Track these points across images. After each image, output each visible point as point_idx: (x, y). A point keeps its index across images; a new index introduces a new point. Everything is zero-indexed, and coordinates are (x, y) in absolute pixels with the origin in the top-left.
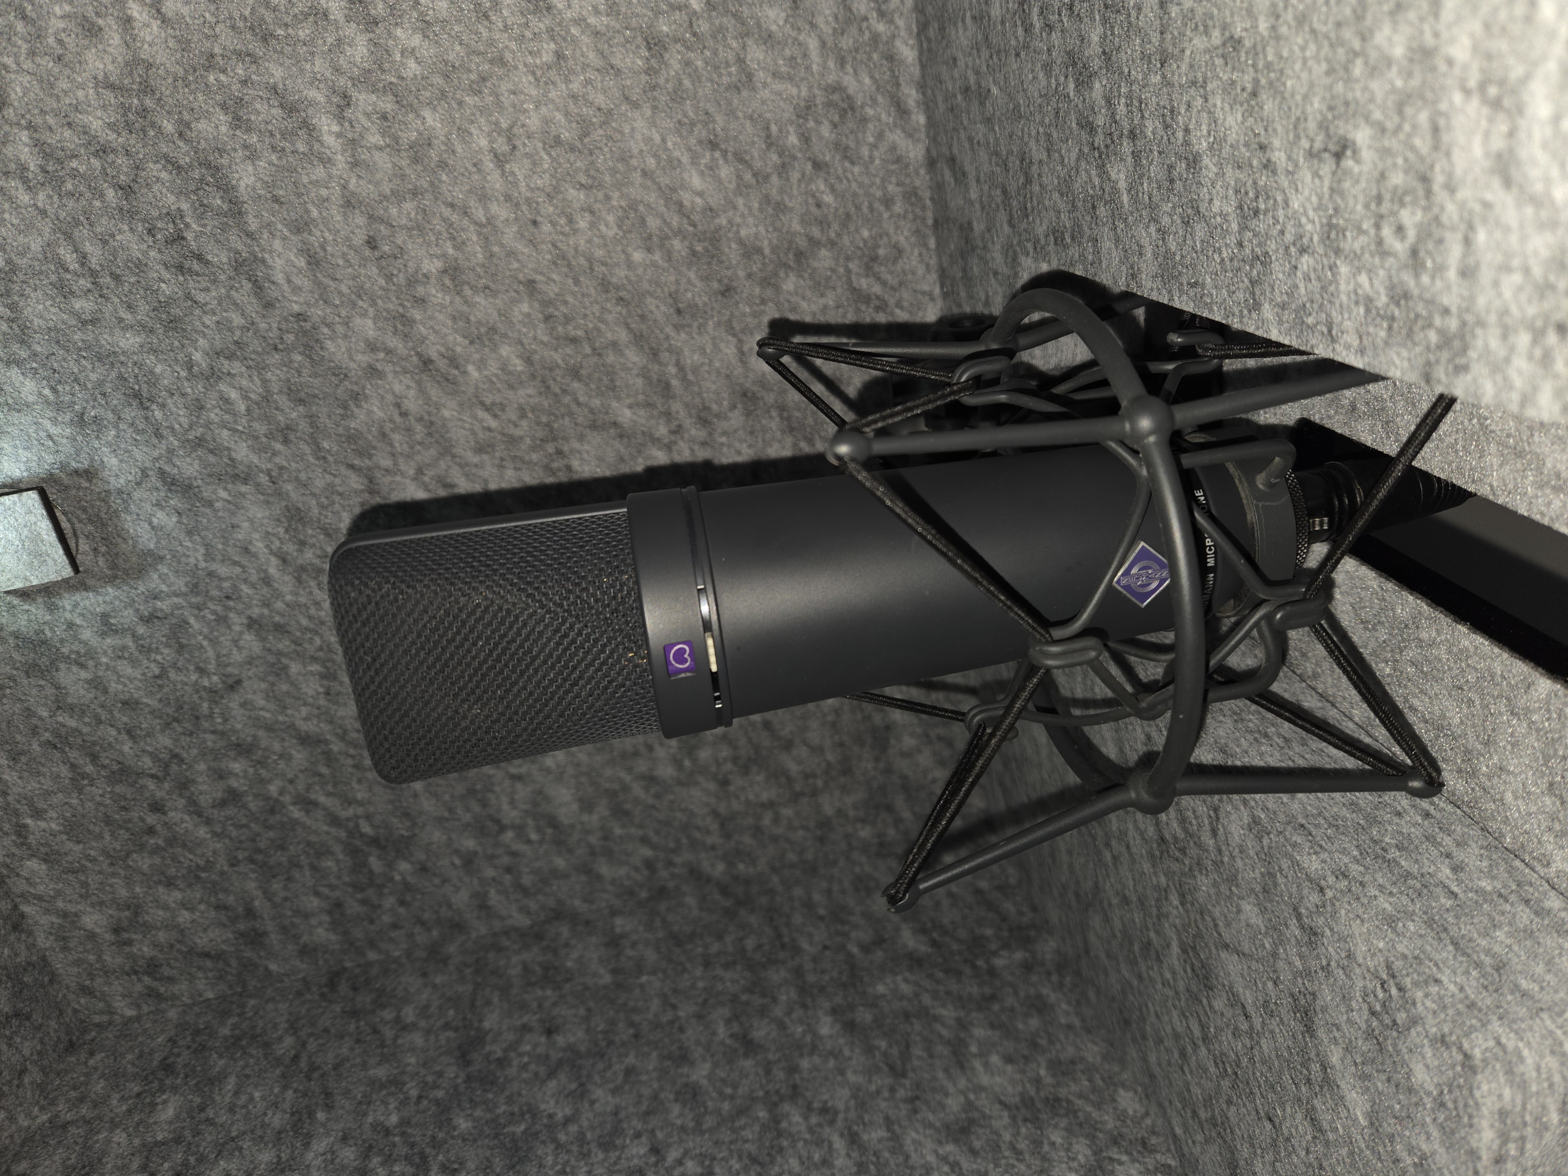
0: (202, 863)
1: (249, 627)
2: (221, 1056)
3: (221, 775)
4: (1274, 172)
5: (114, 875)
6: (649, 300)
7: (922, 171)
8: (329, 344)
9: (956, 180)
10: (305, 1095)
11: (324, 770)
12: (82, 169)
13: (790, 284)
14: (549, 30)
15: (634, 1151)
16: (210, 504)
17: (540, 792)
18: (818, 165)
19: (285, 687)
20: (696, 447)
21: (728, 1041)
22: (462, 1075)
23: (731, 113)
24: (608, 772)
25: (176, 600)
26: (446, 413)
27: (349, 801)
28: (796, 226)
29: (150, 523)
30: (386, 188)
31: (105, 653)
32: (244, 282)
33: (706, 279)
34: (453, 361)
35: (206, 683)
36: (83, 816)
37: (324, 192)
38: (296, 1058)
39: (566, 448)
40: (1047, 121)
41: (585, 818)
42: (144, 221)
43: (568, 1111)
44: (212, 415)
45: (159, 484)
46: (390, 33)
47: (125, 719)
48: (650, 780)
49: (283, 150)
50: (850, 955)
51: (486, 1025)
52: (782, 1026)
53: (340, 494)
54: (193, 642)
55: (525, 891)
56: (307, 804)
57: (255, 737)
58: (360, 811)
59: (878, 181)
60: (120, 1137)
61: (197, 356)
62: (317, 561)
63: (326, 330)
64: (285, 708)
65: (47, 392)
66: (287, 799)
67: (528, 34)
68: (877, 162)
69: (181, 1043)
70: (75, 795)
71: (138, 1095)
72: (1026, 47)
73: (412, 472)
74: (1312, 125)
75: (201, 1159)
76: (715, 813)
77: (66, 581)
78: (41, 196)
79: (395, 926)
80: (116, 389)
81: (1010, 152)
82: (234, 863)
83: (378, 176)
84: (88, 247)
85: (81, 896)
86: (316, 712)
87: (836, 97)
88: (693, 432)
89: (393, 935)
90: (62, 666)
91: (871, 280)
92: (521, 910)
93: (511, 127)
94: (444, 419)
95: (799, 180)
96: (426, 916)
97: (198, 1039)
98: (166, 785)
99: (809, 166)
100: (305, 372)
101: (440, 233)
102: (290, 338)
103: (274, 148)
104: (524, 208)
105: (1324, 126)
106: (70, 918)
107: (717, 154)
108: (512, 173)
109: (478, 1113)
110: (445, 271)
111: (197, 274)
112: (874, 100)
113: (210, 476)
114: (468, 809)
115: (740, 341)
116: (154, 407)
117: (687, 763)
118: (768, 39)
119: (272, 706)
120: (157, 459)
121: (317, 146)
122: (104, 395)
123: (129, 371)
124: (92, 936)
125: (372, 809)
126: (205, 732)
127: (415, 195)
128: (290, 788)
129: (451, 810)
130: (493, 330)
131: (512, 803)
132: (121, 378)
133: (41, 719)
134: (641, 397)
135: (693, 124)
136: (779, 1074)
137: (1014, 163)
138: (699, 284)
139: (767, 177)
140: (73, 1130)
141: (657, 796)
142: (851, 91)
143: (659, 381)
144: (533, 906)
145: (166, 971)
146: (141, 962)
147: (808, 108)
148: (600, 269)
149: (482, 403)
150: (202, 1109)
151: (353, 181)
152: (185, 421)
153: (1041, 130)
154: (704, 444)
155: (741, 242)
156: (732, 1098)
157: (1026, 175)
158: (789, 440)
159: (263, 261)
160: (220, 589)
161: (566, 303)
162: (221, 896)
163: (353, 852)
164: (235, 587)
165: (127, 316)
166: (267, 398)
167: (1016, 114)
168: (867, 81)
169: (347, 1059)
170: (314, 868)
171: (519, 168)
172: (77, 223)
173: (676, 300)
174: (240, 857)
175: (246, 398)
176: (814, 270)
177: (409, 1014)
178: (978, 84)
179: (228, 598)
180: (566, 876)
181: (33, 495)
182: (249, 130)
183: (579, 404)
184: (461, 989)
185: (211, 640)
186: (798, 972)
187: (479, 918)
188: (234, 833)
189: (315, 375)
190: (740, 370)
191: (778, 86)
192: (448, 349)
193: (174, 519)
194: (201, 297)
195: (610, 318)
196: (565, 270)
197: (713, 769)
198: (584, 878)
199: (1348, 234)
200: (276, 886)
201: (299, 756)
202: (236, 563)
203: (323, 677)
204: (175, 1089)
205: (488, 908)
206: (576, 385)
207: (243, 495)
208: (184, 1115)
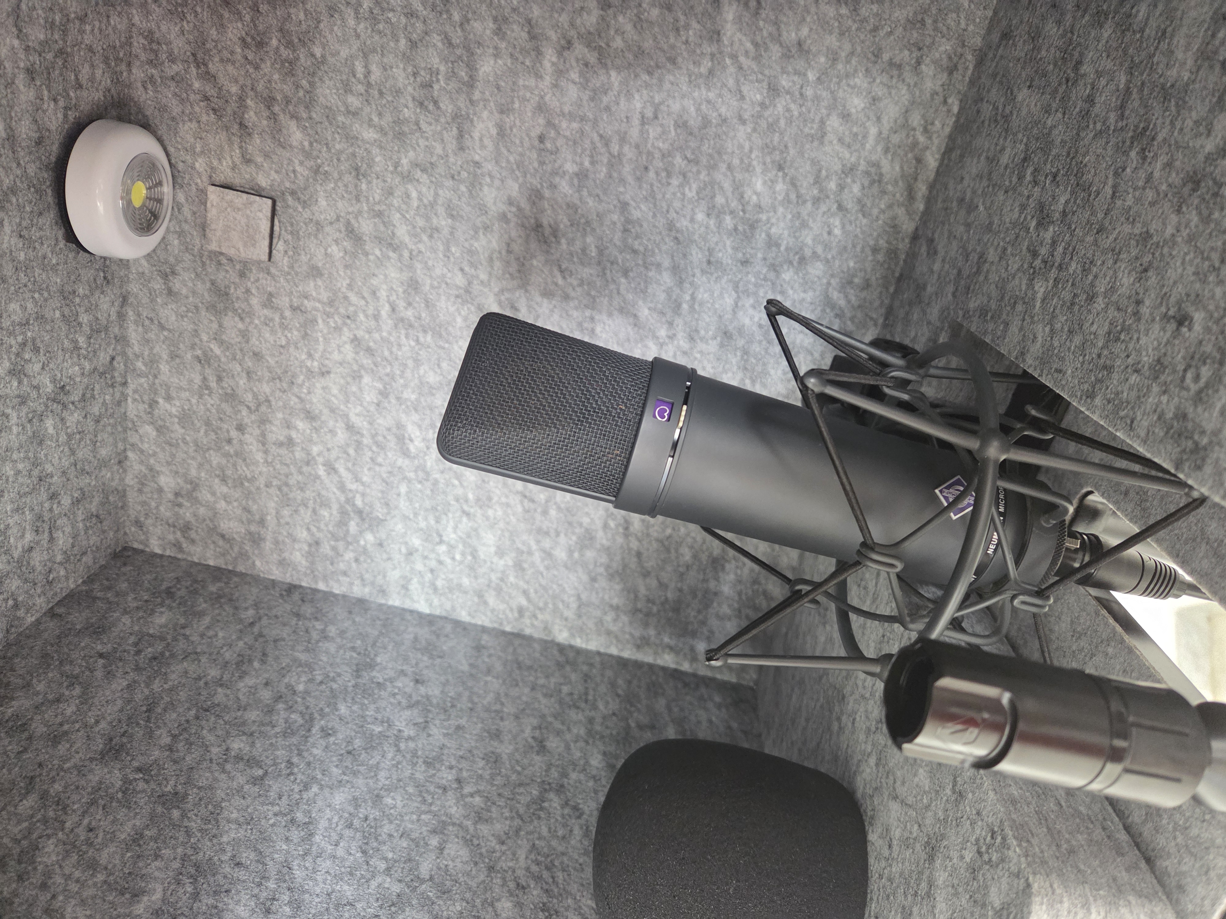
0: (249, 476)
1: (352, 341)
2: (205, 602)
3: (289, 426)
4: (1139, 320)
5: (193, 458)
6: (694, 246)
7: (907, 241)
8: (486, 189)
9: (928, 254)
10: (250, 648)
11: (351, 451)
12: (394, 20)
13: (787, 275)
14: (713, 55)
15: (445, 776)
16: (367, 254)
17: (476, 530)
18: (840, 207)
19: (354, 389)
20: (678, 353)
21: (530, 740)
22: (353, 682)
23: (801, 153)
24: (525, 537)
25: (317, 305)
26: (535, 263)
27: (357, 479)
28: (809, 241)
29: (326, 250)
30: (566, 109)
31: (259, 317)
32: (454, 129)
33: (736, 249)
34: (555, 232)
35: (309, 364)
36: (194, 412)
37: (528, 95)
38: (252, 624)
39: (597, 317)
40: (1008, 239)
41: (495, 559)
42: (415, 67)
43: (412, 733)
44: (395, 201)
45: (343, 229)
46: (615, 16)
47: (250, 364)
48: (548, 554)
49: (517, 59)
50: (628, 726)
51: (379, 660)
52: (568, 748)
53: (447, 284)
54: (314, 335)
55: (435, 589)
56: (331, 468)
57: (321, 411)
58: (361, 488)
59: (875, 234)
60: (126, 620)
61: (404, 161)
62: (412, 318)
63: (488, 179)
64: (348, 402)
65: (306, 144)
66: (320, 460)
67: (698, 51)
68: (880, 222)
69: (183, 583)
70: (196, 397)
71: (146, 601)
72: (1014, 189)
73: (496, 290)
74: (1173, 300)
75: (173, 656)
76: (579, 598)
77: (259, 262)
78: (362, 26)
79: (345, 574)
80: (347, 160)
81: (974, 250)
82: (268, 485)
83: (565, 99)
84: (374, 68)
85: (167, 462)
86: (365, 413)
87: (873, 170)
88: (681, 343)
89: (341, 578)
90: (230, 314)
91: (842, 295)
92: (427, 600)
93: (661, 103)
94: (532, 265)
95: (824, 213)
96: (367, 576)
97: (195, 586)
98: (253, 417)
99: (835, 206)
100: (463, 199)
101: (585, 150)
102: (464, 174)
103: (512, 55)
104: (644, 157)
105: (1179, 303)
106: (154, 473)
107: (780, 174)
108: (648, 131)
109: (355, 708)
110: (577, 175)
111: (429, 112)
112: (896, 182)
113: (376, 237)
114: (426, 519)
115: (739, 297)
116: (364, 180)
117: (576, 555)
118: (846, 116)
119: (341, 397)
120: (349, 213)
121: (538, 65)
122: (338, 160)
123: (360, 152)
124: (160, 490)
125: (368, 491)
126: (293, 394)
127: (582, 120)
128: (326, 453)
129: (416, 515)
130: (588, 223)
131: (455, 528)
132: (354, 155)
133: (201, 340)
134: (660, 306)
135: (774, 149)
136: (554, 774)
137: (974, 257)
138: (730, 251)
139: (805, 202)
140: (99, 604)
141: (547, 568)
142: (884, 170)
143: (676, 301)
144: (436, 602)
145: (193, 534)
146: (181, 522)
147: (851, 169)
148: (672, 215)
149: (560, 267)
150: (183, 627)
151: (549, 96)
152: (377, 198)
153: (1002, 244)
154: (685, 353)
155: (769, 235)
156: (519, 773)
157: (979, 268)
158: (740, 375)
159: (472, 121)
160: (347, 310)
161: (641, 226)
162: (250, 503)
163: (343, 513)
164: (356, 312)
165: (376, 119)
166: (433, 205)
167: (989, 228)
168: (897, 168)
169: (284, 640)
170: (314, 511)
171: (653, 132)
172: (374, 51)
173: (710, 255)
174: (274, 483)
175: (420, 200)
176: (807, 273)
177: (332, 630)
178: (972, 200)
179: (348, 317)
180: (466, 593)
181: (269, 202)
182: (503, 39)
183: (618, 293)
184: (369, 630)
185: (325, 339)
186: (591, 721)
187: (399, 593)
188: (278, 466)
189: (469, 205)
190: (730, 316)
191: (838, 147)
192: (556, 223)
193: (341, 254)
194: (424, 126)
195: (664, 248)
196: (651, 206)
197: (591, 567)
198: (476, 599)
199: (1167, 371)
200: (286, 512)
201: (342, 436)
202: (363, 298)
203: (381, 393)
204: (170, 608)
205: (407, 589)
206: (623, 280)
207: (389, 258)
208: (170, 626)
